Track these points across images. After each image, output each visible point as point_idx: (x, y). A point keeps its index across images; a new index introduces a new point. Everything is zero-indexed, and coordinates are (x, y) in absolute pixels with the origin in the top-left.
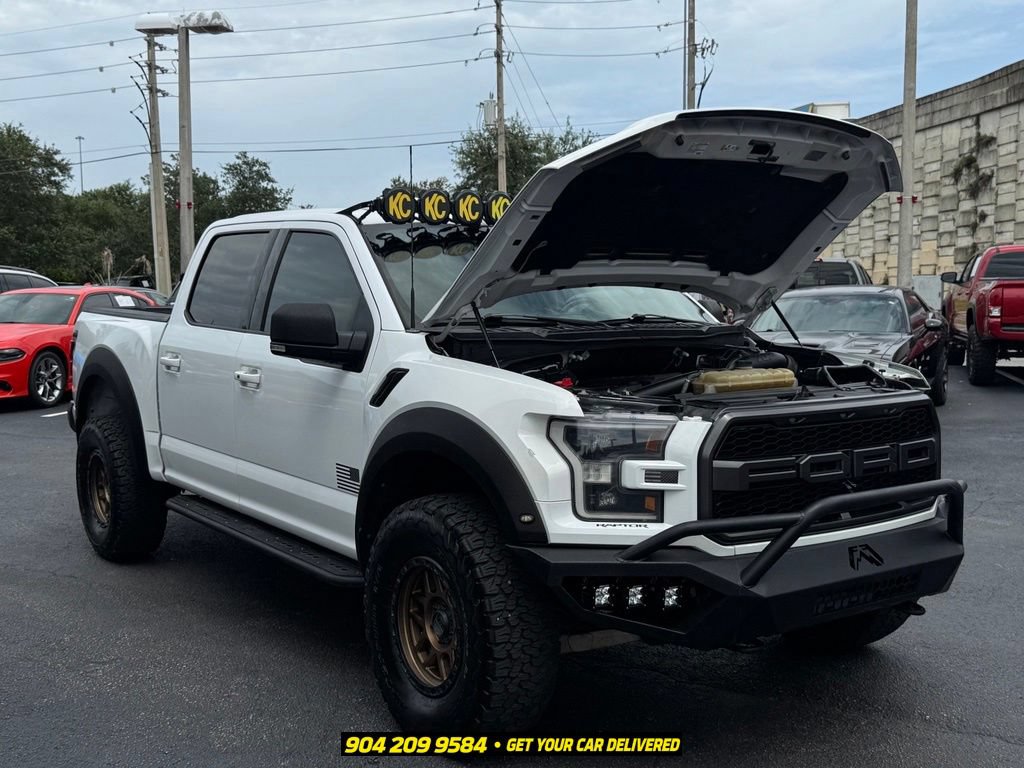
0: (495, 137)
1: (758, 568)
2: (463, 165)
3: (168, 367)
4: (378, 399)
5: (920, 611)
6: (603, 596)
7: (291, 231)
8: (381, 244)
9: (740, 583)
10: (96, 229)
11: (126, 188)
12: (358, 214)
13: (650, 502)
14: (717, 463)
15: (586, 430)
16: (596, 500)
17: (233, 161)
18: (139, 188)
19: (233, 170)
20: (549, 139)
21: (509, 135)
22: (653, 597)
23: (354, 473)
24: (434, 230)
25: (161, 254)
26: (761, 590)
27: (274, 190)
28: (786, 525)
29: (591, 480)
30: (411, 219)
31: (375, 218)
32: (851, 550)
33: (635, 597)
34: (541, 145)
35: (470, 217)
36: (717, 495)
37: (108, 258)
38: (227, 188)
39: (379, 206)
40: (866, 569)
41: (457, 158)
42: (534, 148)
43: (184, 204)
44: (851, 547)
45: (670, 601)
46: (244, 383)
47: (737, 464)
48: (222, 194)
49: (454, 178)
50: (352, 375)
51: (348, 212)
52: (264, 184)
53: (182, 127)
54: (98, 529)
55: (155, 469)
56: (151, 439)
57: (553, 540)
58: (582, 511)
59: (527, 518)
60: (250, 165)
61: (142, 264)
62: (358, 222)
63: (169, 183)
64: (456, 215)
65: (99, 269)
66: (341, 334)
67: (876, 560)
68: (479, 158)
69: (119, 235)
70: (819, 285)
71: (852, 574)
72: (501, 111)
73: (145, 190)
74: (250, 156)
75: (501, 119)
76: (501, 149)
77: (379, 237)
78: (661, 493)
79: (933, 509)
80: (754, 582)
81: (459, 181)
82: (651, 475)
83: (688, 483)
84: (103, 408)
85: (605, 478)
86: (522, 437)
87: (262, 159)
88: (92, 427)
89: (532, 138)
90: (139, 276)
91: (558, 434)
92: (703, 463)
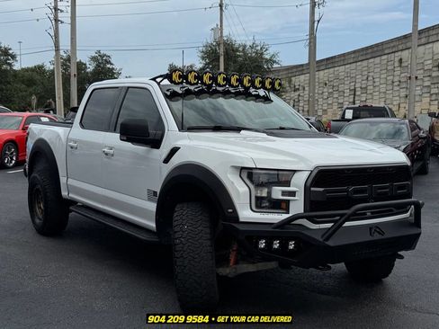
0: (219, 45)
1: (329, 234)
2: (203, 58)
3: (72, 147)
4: (166, 161)
5: (401, 257)
6: (262, 244)
7: (128, 87)
8: (169, 93)
9: (321, 240)
10: (28, 86)
11: (42, 67)
12: (158, 80)
13: (284, 205)
14: (312, 189)
15: (256, 174)
16: (260, 204)
17: (94, 54)
18: (49, 67)
19: (94, 59)
20: (245, 46)
21: (225, 44)
22: (284, 245)
23: (155, 193)
24: (192, 88)
25: (60, 98)
26: (331, 243)
27: (113, 69)
28: (342, 215)
29: (259, 195)
30: (182, 83)
31: (166, 82)
32: (371, 229)
33: (276, 245)
34: (241, 49)
35: (208, 82)
36: (312, 202)
37: (34, 100)
38: (91, 67)
39: (168, 77)
40: (377, 237)
41: (200, 54)
42: (237, 50)
43: (72, 75)
44: (370, 227)
45: (291, 247)
46: (106, 154)
47: (321, 189)
48: (88, 70)
49: (199, 65)
50: (155, 151)
51: (154, 79)
52: (108, 66)
53: (72, 39)
54: (37, 221)
55: (64, 193)
56: (63, 180)
57: (241, 220)
58: (254, 209)
59: (230, 210)
60: (102, 56)
61: (50, 103)
62: (159, 84)
63: (63, 65)
64: (202, 81)
65: (30, 105)
66: (151, 131)
67: (381, 233)
68: (211, 55)
69: (39, 89)
70: (370, 117)
71: (370, 238)
72: (221, 32)
73: (52, 68)
74: (102, 52)
75: (222, 36)
76: (221, 51)
77: (168, 90)
78: (289, 201)
79: (409, 213)
80: (327, 239)
81: (201, 66)
82: (284, 193)
83: (300, 197)
84: (40, 166)
85: (265, 194)
86: (229, 176)
87: (108, 54)
88: (36, 175)
89: (237, 46)
90: (49, 108)
91: (245, 175)
92: (307, 189)
